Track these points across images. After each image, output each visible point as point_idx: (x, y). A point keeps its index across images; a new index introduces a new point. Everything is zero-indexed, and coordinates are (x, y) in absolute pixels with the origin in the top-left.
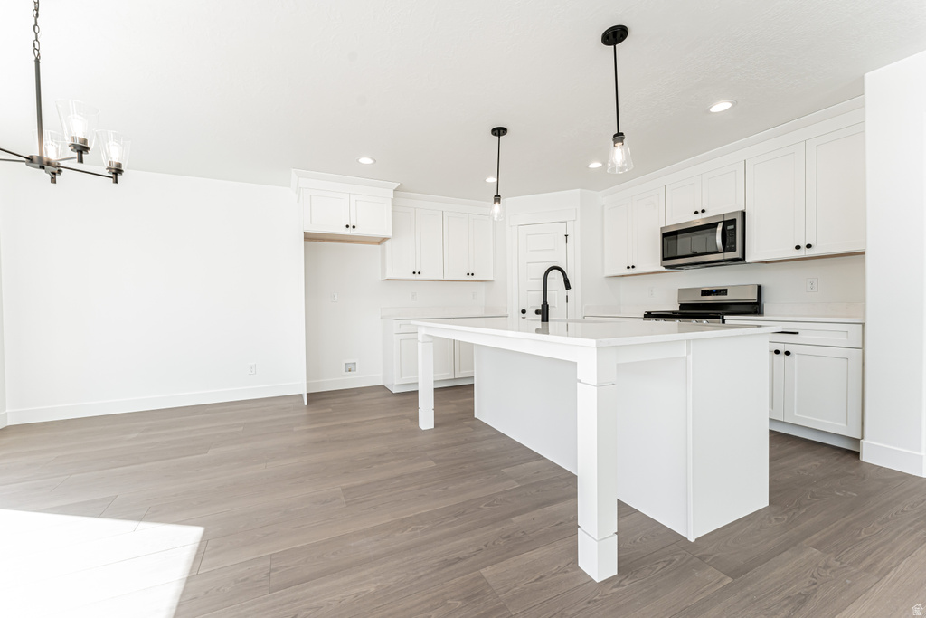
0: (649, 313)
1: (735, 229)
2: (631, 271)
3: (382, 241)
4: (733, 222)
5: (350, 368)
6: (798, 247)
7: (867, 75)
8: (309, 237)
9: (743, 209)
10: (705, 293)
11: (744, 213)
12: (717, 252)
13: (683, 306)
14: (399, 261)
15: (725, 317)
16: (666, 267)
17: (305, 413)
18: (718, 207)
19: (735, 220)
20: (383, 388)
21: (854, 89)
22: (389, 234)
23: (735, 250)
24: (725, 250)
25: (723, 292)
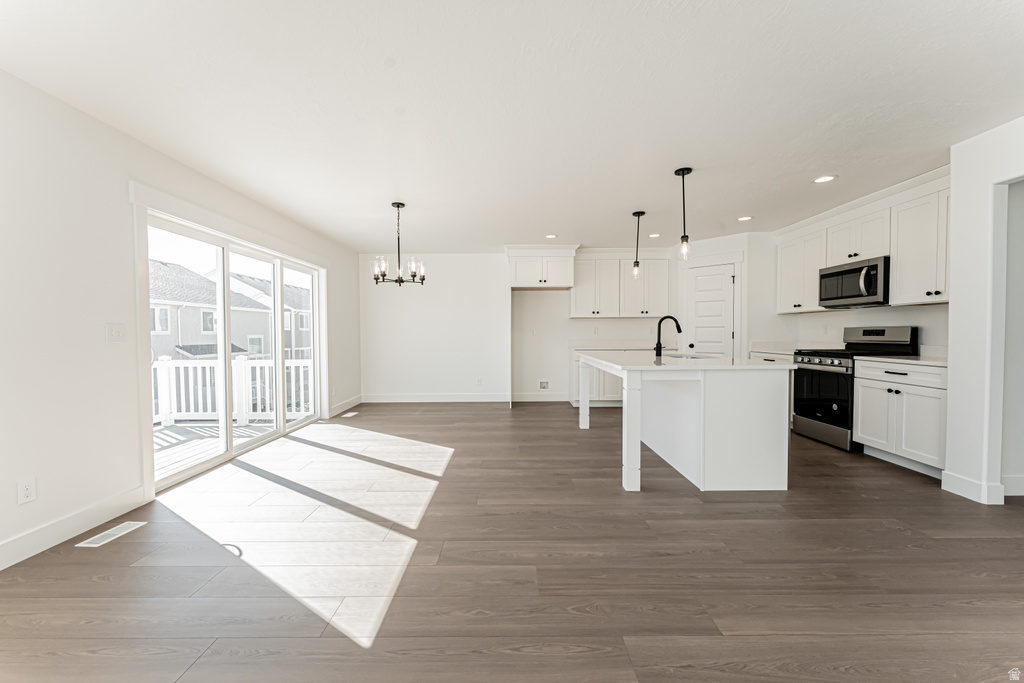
0: (800, 351)
1: (876, 274)
2: (798, 310)
3: (568, 289)
4: (875, 267)
5: (543, 386)
6: (929, 294)
7: (952, 147)
8: (513, 289)
9: (886, 254)
10: (867, 332)
11: (887, 260)
12: (861, 296)
13: (849, 345)
14: (581, 304)
15: (855, 357)
16: (826, 307)
17: (509, 412)
18: (870, 252)
19: (876, 266)
20: (568, 403)
21: (942, 159)
22: (572, 285)
23: (876, 294)
24: (869, 294)
25: (881, 332)
